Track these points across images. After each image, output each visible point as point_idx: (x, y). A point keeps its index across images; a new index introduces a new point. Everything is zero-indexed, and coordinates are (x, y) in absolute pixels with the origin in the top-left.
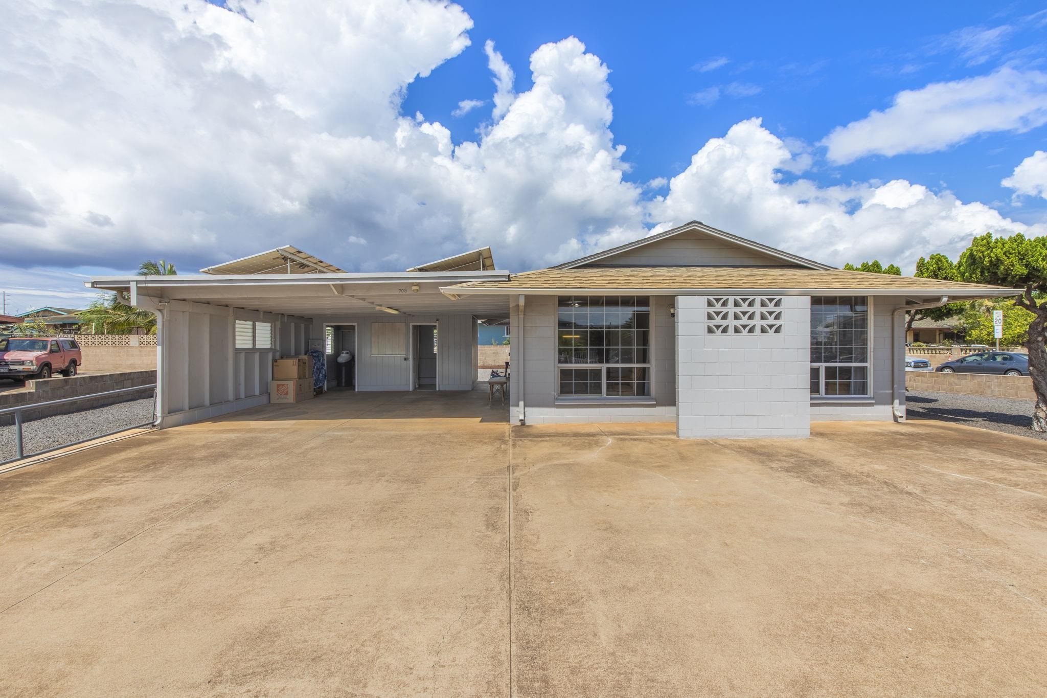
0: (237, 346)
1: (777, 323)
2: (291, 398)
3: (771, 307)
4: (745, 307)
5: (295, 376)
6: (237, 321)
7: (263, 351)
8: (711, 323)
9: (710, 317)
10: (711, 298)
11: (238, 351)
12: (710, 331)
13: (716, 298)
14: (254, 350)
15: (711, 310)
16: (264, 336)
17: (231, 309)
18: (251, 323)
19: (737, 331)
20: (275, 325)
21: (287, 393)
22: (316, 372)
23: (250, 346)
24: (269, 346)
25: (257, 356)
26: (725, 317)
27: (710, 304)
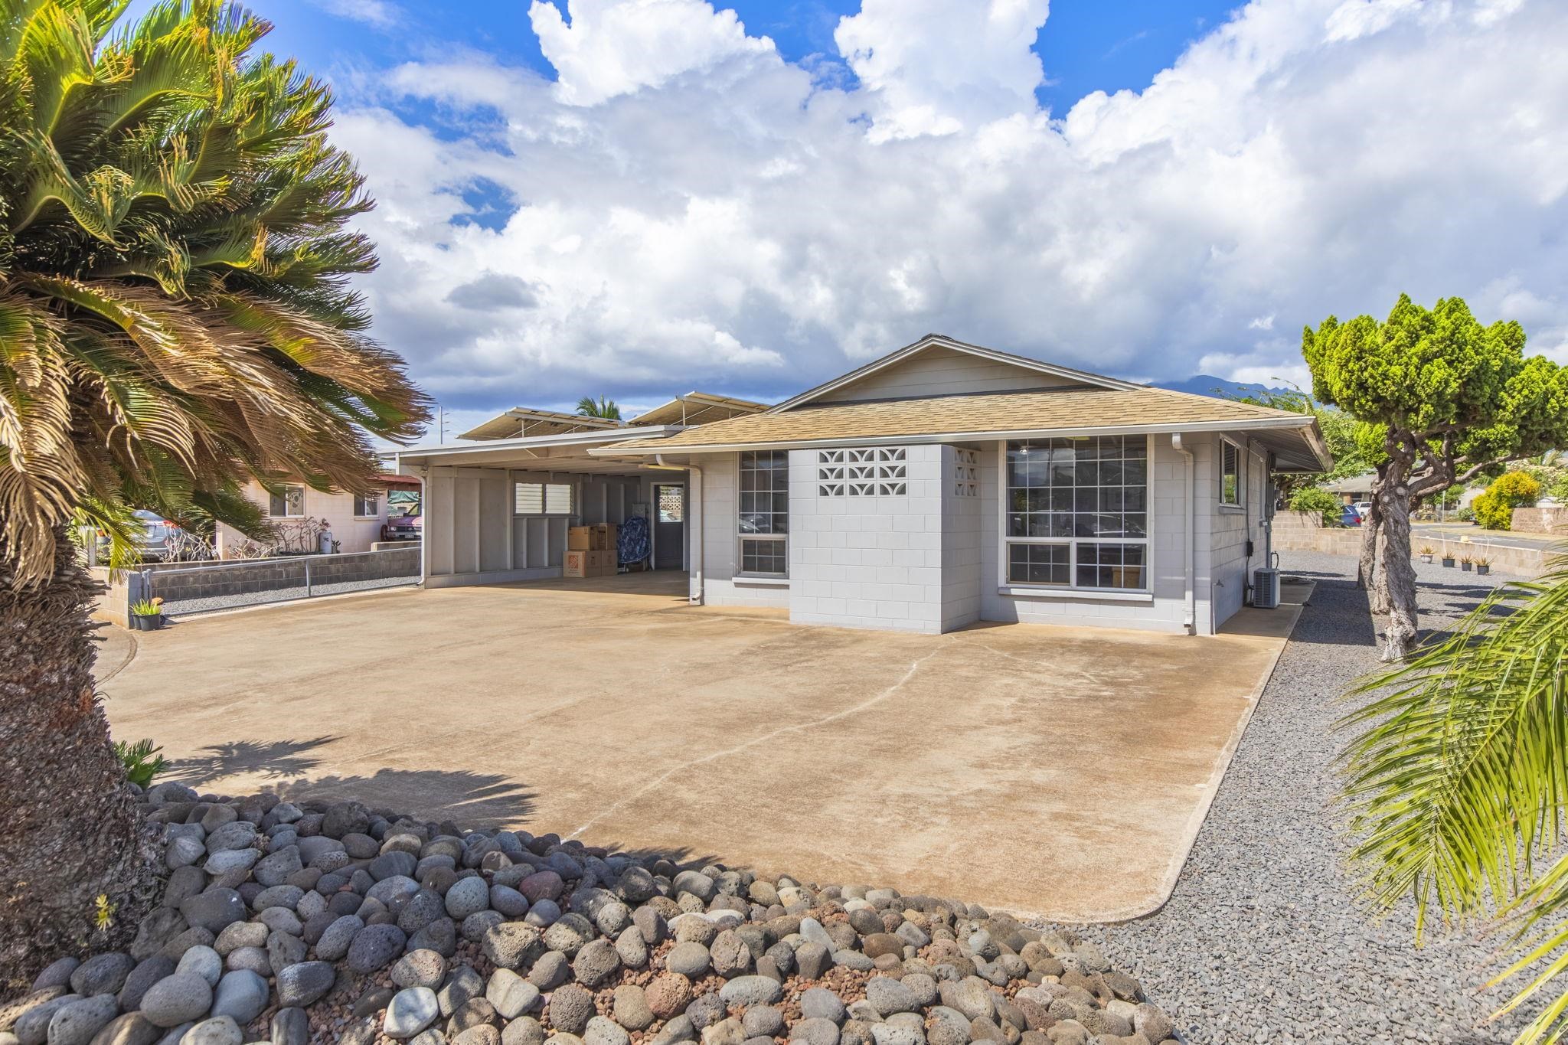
0: (517, 512)
1: (900, 481)
2: (580, 573)
3: (893, 461)
4: (862, 462)
5: (587, 547)
6: (518, 485)
7: (555, 519)
8: (824, 483)
9: (824, 476)
10: (824, 451)
11: (517, 518)
12: (824, 492)
13: (829, 451)
14: (544, 515)
15: (824, 466)
16: (560, 499)
17: (508, 472)
18: (540, 485)
19: (853, 492)
20: (575, 487)
21: (577, 567)
22: (630, 544)
23: (540, 512)
24: (568, 512)
25: (546, 522)
26: (840, 475)
27: (824, 459)
